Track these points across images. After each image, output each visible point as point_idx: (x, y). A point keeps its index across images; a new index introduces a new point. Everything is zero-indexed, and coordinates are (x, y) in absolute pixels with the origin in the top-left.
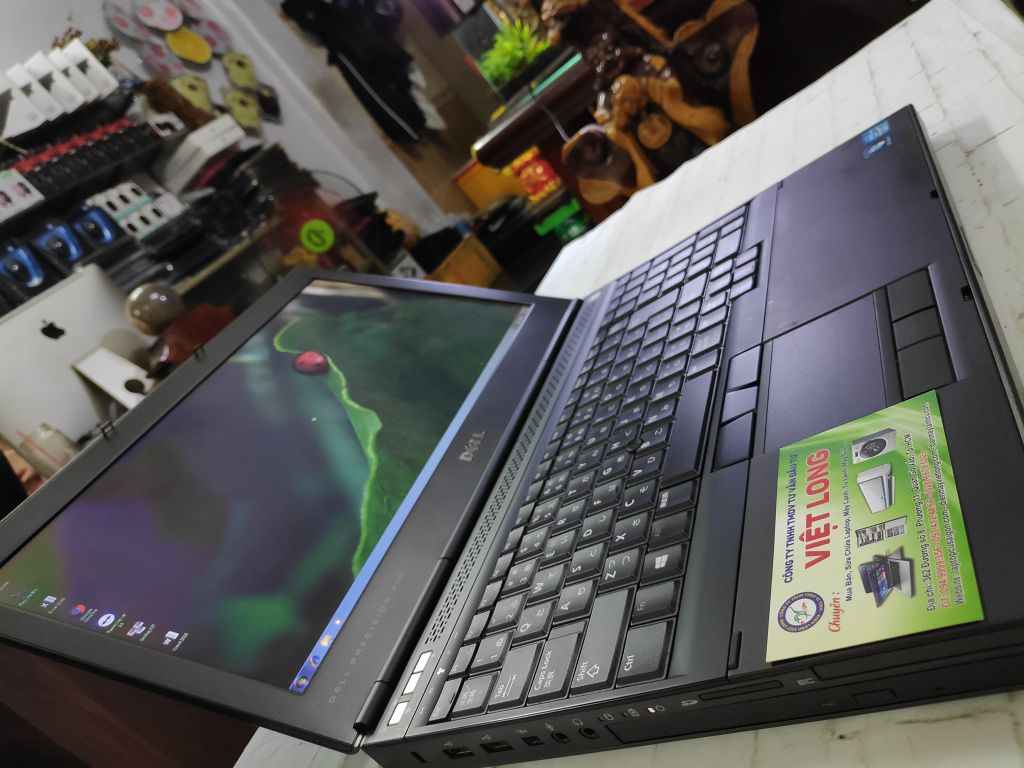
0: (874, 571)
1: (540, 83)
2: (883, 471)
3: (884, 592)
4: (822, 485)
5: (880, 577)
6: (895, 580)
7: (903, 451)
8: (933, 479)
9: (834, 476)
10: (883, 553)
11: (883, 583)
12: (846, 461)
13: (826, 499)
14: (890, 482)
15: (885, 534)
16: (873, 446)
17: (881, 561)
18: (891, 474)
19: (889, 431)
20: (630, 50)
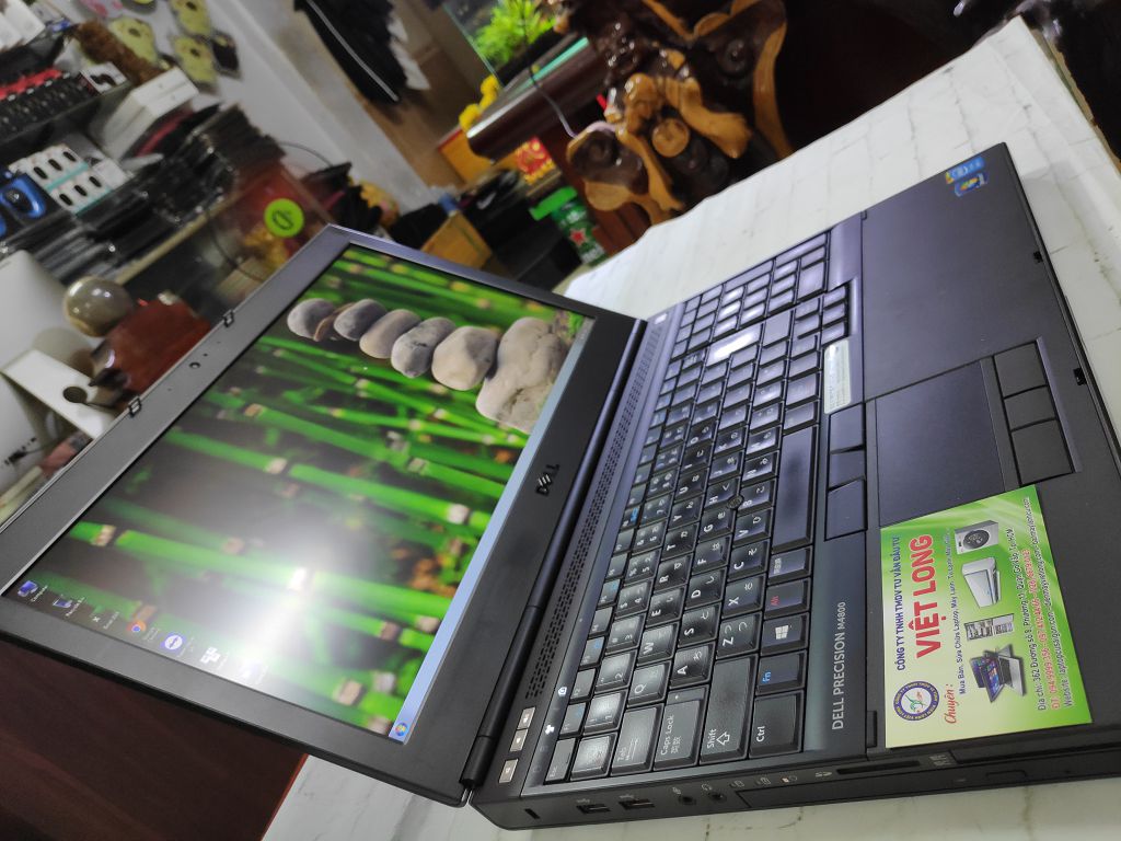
0: (985, 666)
1: (542, 67)
2: (988, 564)
3: (996, 687)
4: (927, 573)
5: (992, 672)
6: (1006, 678)
7: (1006, 546)
8: (1037, 578)
9: (938, 564)
10: (992, 649)
11: (994, 679)
12: (950, 551)
13: (933, 588)
14: (995, 576)
15: (994, 630)
16: (977, 537)
17: (991, 657)
18: (995, 569)
19: (991, 523)
20: (645, 42)
